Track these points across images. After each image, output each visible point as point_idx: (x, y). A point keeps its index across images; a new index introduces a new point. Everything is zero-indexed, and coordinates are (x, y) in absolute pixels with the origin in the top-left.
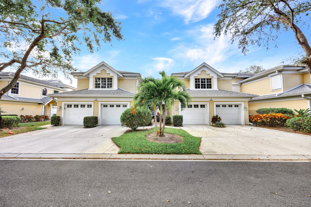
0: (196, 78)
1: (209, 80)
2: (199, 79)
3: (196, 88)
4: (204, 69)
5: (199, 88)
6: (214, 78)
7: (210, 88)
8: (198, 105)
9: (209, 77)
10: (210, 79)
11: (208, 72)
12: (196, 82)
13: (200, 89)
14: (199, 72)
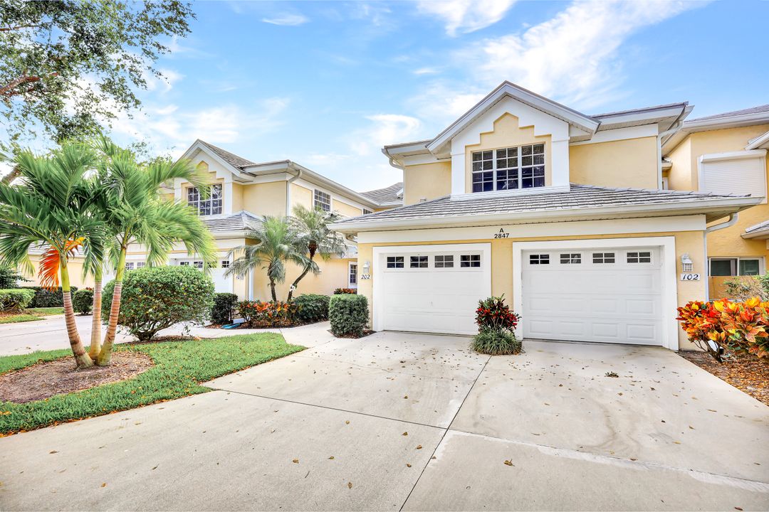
0: (477, 149)
1: (536, 152)
2: (488, 154)
3: (476, 188)
4: (509, 107)
5: (488, 187)
6: (553, 139)
7: (540, 182)
8: (451, 258)
9: (531, 141)
10: (540, 148)
11: (525, 117)
12: (476, 166)
13: (495, 193)
14: (487, 126)
